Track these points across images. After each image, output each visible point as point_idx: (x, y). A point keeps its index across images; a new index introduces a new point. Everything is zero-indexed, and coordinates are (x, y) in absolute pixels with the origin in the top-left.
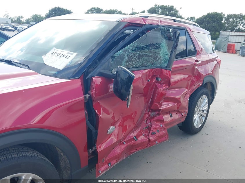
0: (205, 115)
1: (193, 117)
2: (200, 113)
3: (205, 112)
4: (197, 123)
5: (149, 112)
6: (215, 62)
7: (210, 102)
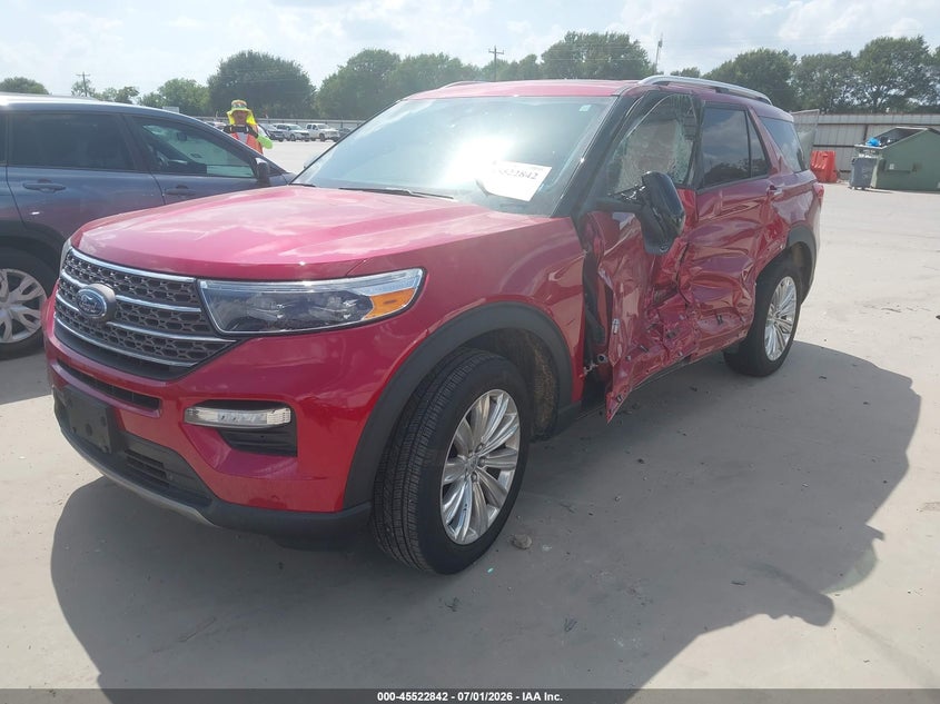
0: (790, 328)
1: (763, 332)
2: (779, 323)
3: (790, 320)
4: (772, 349)
5: (650, 293)
6: (809, 196)
7: (802, 293)
